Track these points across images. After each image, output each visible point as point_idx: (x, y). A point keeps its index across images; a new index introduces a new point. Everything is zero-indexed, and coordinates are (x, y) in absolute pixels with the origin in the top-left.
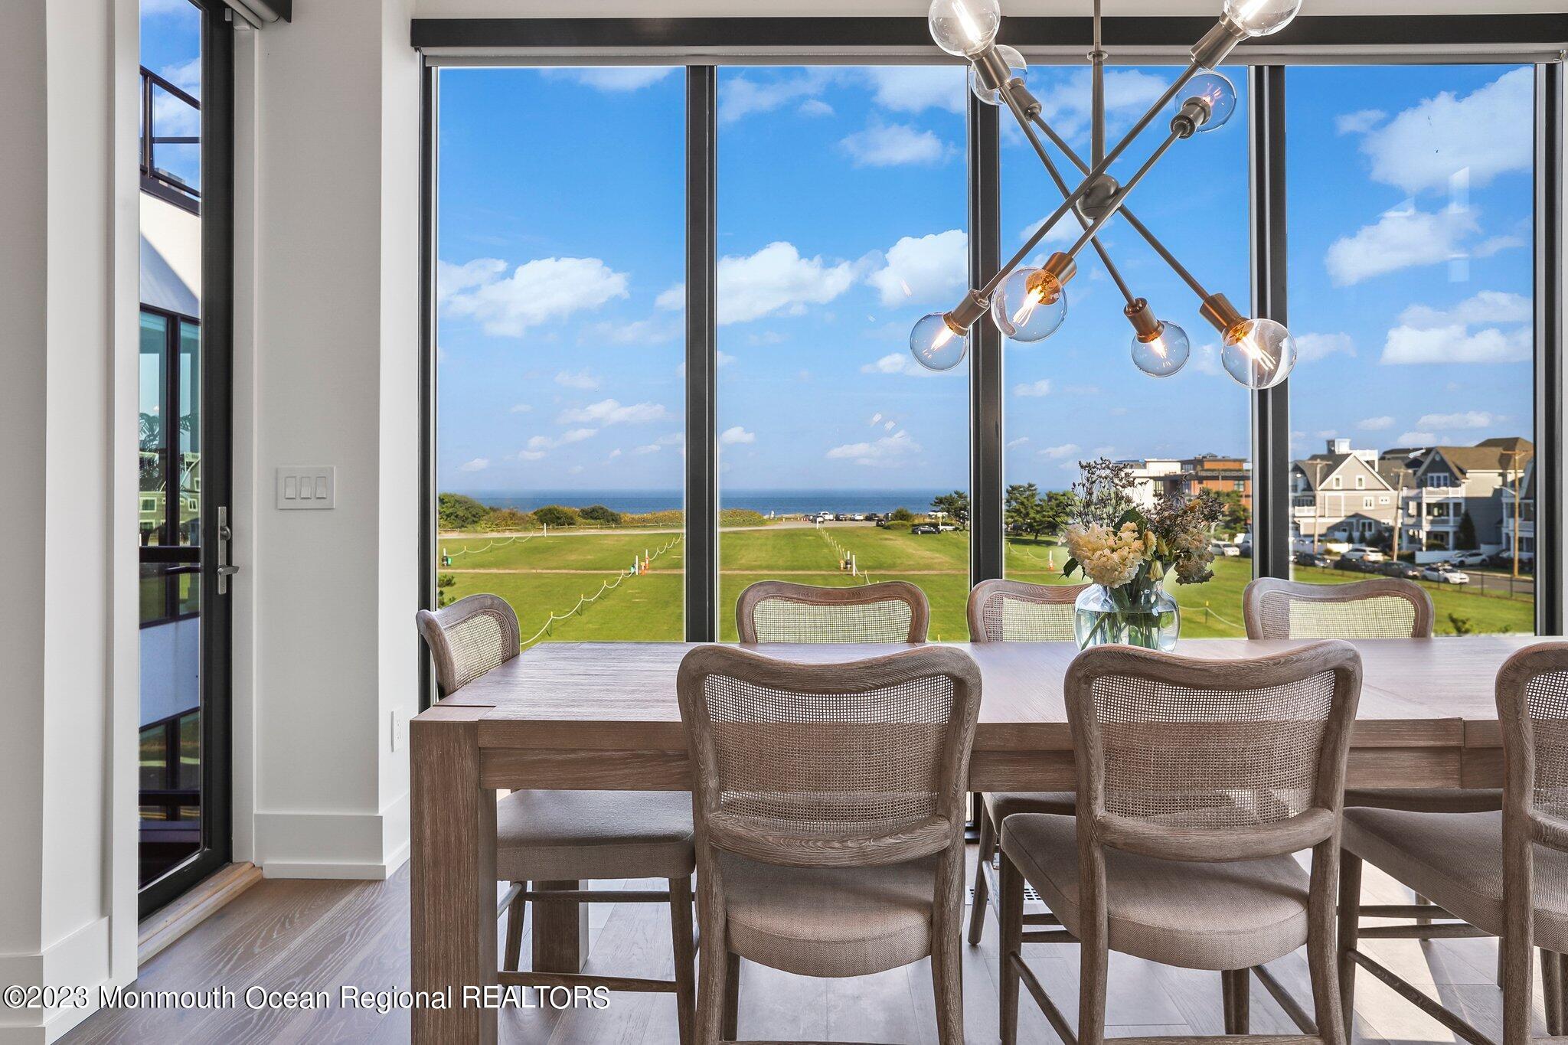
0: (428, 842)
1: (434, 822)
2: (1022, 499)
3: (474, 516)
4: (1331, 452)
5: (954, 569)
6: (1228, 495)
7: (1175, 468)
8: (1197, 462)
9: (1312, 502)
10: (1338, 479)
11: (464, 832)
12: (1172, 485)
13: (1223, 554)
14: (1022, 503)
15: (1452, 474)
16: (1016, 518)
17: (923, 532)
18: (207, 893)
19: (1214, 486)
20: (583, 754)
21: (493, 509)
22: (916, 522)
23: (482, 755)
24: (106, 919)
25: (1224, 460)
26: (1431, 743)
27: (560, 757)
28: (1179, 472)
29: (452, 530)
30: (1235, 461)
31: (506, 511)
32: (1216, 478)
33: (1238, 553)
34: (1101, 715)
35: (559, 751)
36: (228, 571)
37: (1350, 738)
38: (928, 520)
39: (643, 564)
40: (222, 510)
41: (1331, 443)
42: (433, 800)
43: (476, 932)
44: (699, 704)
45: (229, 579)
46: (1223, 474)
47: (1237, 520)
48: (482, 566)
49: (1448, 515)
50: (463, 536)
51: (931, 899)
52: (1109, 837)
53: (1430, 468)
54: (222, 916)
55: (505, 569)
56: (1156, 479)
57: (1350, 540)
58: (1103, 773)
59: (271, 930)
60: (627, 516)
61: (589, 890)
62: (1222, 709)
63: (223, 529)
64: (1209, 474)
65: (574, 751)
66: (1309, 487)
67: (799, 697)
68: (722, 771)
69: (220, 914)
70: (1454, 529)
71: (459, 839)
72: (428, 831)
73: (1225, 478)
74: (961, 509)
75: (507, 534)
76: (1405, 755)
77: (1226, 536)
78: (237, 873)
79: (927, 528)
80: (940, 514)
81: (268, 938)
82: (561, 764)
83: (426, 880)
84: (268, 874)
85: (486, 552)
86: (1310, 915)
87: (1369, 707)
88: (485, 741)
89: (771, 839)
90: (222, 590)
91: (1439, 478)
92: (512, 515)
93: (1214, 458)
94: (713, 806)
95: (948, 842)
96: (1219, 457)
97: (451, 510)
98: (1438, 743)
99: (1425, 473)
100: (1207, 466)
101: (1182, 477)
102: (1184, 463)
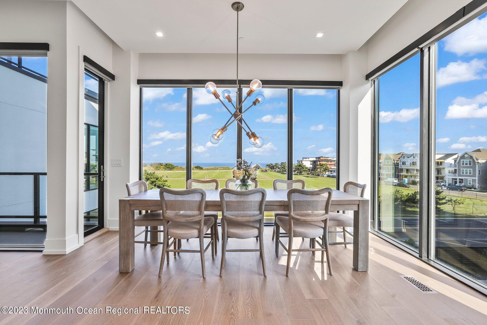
0: (122, 218)
1: (123, 215)
2: (284, 165)
3: (173, 168)
5: (269, 179)
6: (325, 164)
7: (315, 159)
8: (319, 158)
11: (127, 217)
12: (314, 163)
13: (324, 176)
14: (284, 166)
16: (283, 169)
17: (264, 172)
18: (98, 232)
19: (322, 163)
20: (146, 205)
21: (177, 166)
22: (263, 169)
23: (130, 205)
24: (78, 234)
25: (324, 157)
26: (279, 204)
27: (142, 205)
28: (315, 160)
29: (169, 170)
30: (327, 158)
31: (180, 167)
32: (323, 161)
34: (226, 199)
35: (143, 204)
36: (103, 177)
37: (264, 203)
38: (265, 169)
39: (207, 178)
40: (102, 166)
42: (123, 212)
43: (129, 233)
44: (163, 197)
45: (103, 178)
46: (324, 160)
47: (326, 170)
48: (174, 178)
50: (171, 172)
51: (199, 228)
52: (226, 218)
54: (101, 236)
55: (179, 178)
56: (311, 161)
58: (226, 208)
59: (108, 238)
60: (204, 168)
61: (161, 230)
62: (242, 199)
63: (102, 170)
64: (321, 160)
65: (145, 204)
67: (176, 196)
68: (166, 207)
69: (100, 236)
71: (126, 218)
72: (122, 217)
73: (324, 161)
74: (272, 167)
75: (180, 171)
76: (275, 206)
77: (324, 173)
78: (104, 229)
79: (265, 171)
80: (267, 168)
81: (108, 239)
82: (142, 206)
83: (121, 224)
84: (110, 230)
85: (175, 175)
86: (259, 231)
87: (269, 198)
88: (130, 203)
89: (173, 218)
90: (102, 180)
92: (181, 168)
93: (322, 157)
94: (165, 213)
95: (201, 219)
96: (323, 157)
97: (168, 166)
98: (280, 204)
101: (316, 161)
102: (316, 158)
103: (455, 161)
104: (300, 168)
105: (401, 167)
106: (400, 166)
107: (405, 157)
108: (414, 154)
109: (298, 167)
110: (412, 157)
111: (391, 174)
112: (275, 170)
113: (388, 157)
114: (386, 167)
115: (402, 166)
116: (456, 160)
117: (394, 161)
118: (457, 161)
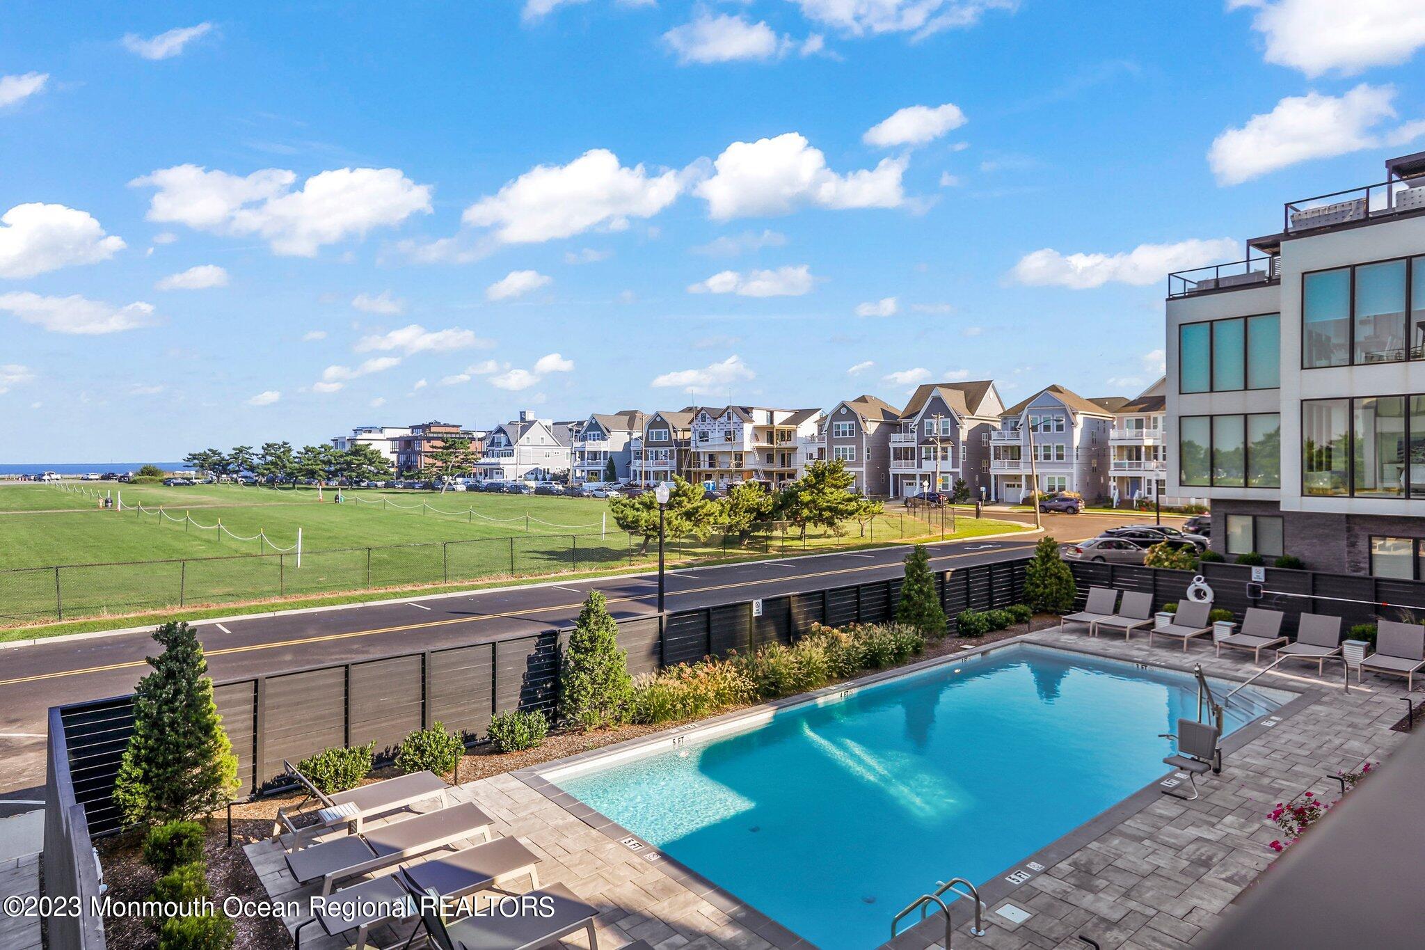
4: (523, 419)
7: (408, 432)
8: (424, 428)
9: (511, 455)
10: (528, 438)
12: (406, 444)
15: (602, 432)
16: (273, 470)
17: (176, 484)
19: (438, 444)
25: (445, 425)
28: (410, 435)
30: (454, 426)
32: (440, 439)
33: (465, 489)
41: (523, 414)
46: (445, 436)
49: (600, 459)
53: (589, 428)
56: (392, 440)
57: (536, 479)
64: (435, 435)
66: (509, 444)
70: (604, 468)
74: (215, 465)
79: (180, 481)
80: (194, 470)
91: (594, 435)
93: (438, 424)
96: (443, 424)
99: (586, 432)
100: (433, 429)
101: (416, 438)
102: (413, 428)
103: (821, 427)
104: (357, 462)
105: (697, 447)
106: (693, 444)
107: (707, 416)
108: (728, 407)
109: (348, 458)
110: (724, 419)
111: (666, 472)
112: (235, 476)
113: (658, 419)
114: (654, 449)
115: (699, 444)
116: (821, 423)
117: (674, 431)
118: (826, 428)
